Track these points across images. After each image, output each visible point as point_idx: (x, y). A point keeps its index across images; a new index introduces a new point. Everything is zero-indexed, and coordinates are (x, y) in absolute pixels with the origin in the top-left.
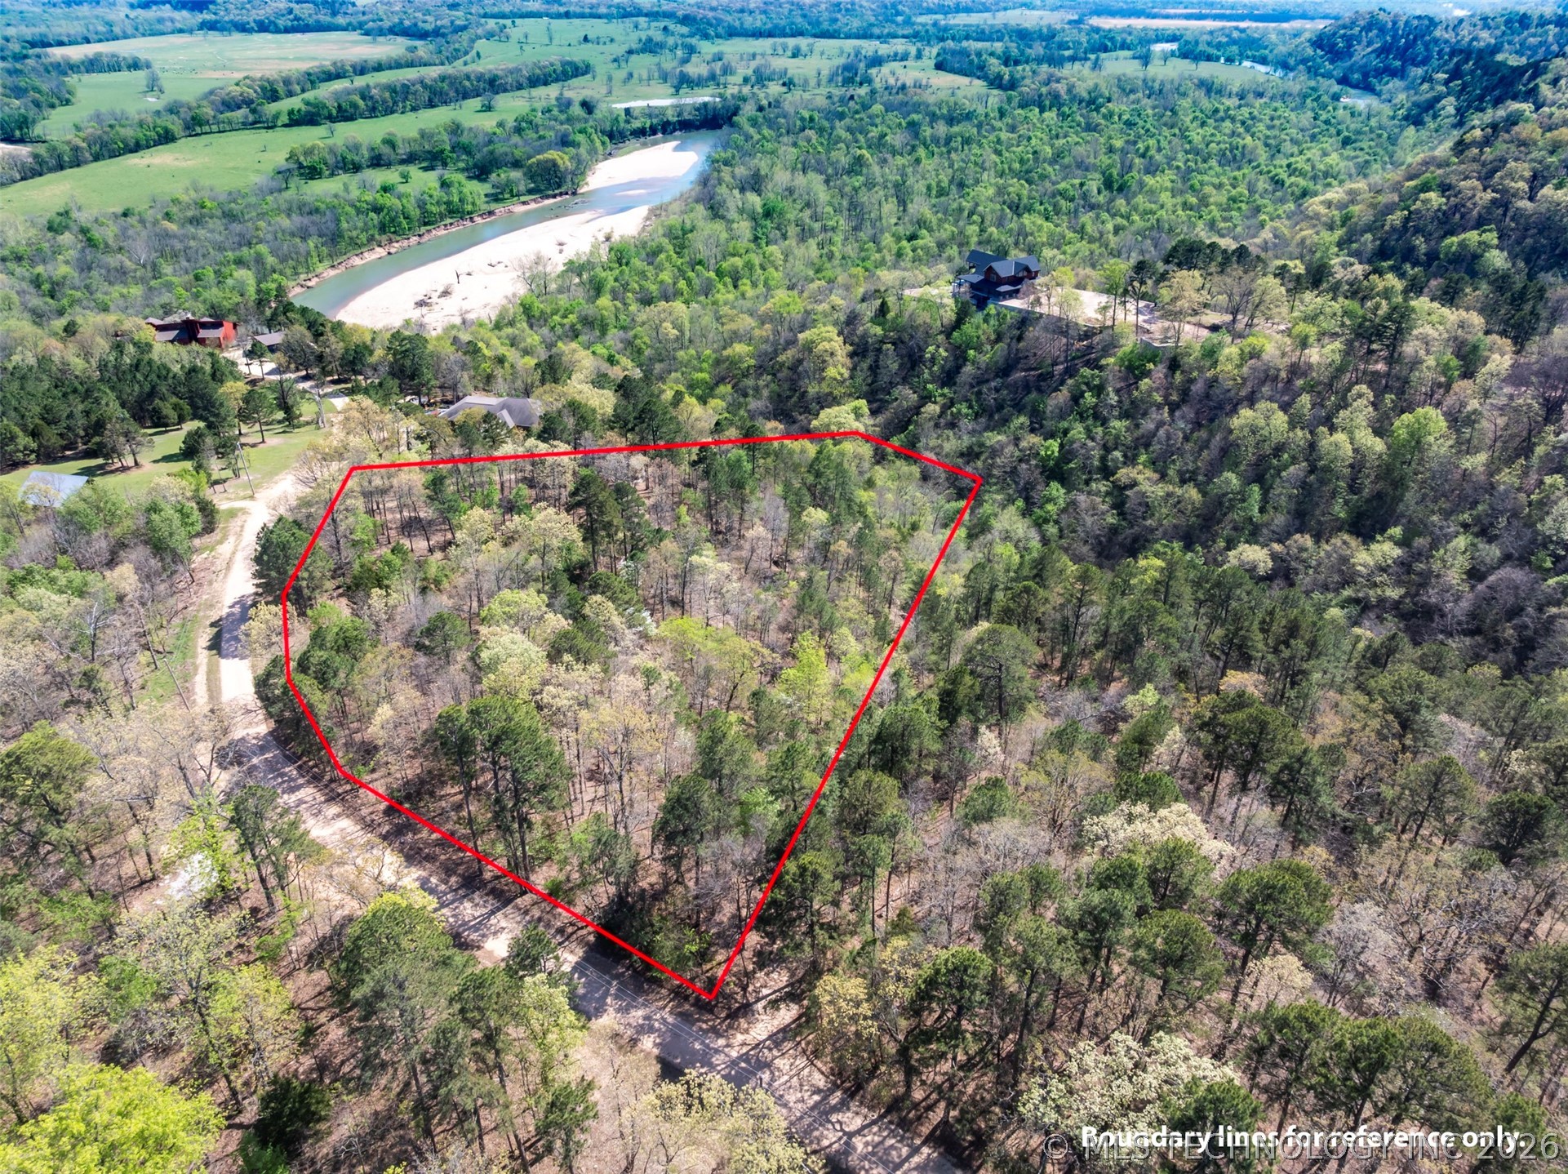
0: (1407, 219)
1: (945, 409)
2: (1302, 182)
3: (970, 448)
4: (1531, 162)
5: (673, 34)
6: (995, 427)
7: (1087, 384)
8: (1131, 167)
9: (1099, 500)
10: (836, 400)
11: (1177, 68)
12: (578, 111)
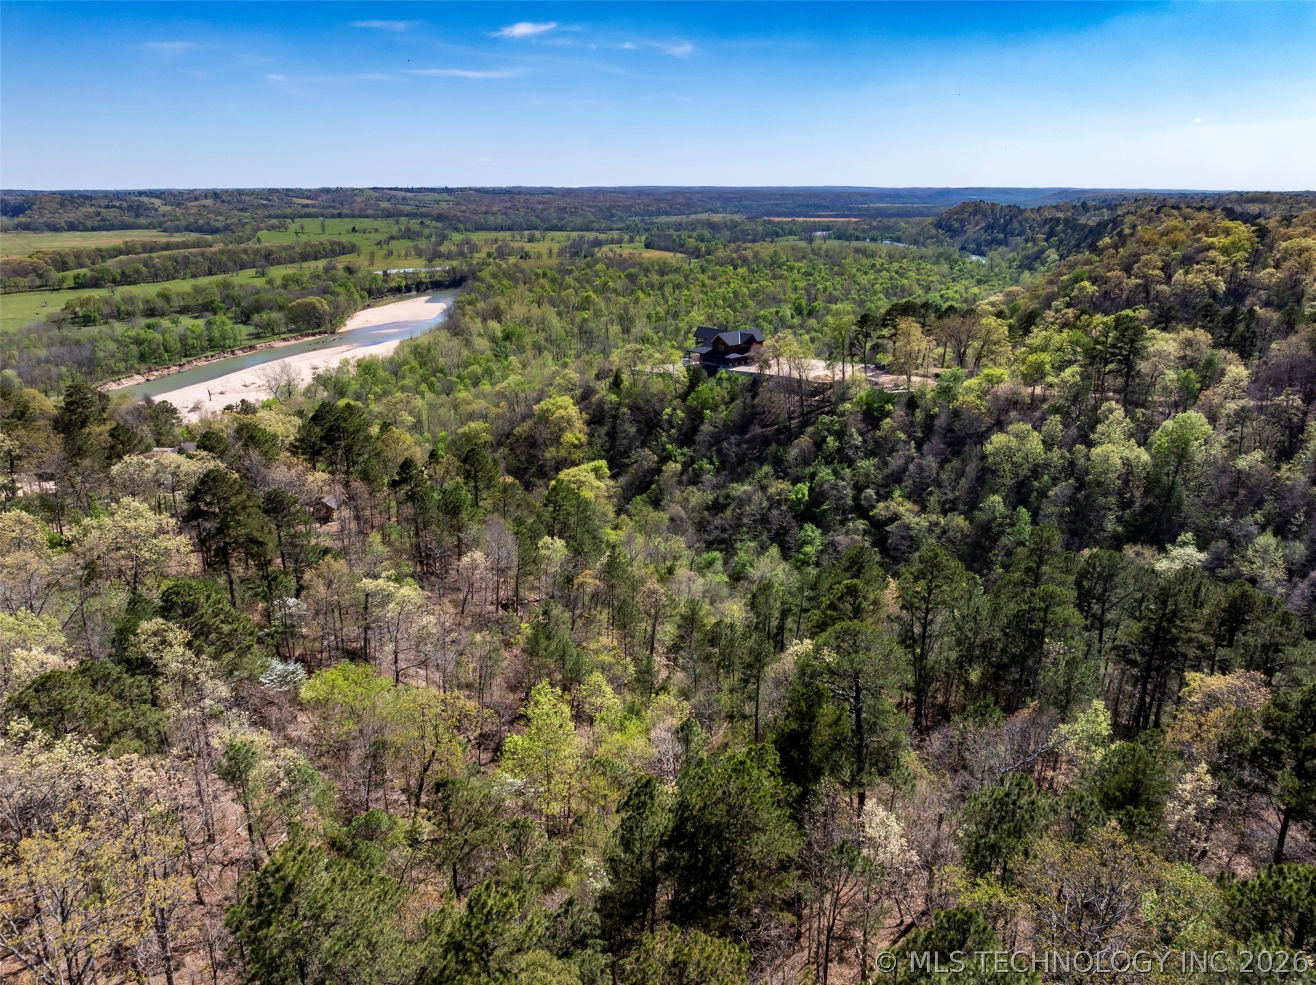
0: (1068, 304)
1: (686, 466)
3: (716, 501)
4: (1160, 255)
5: (428, 227)
6: (739, 479)
7: (828, 430)
8: (816, 299)
9: (857, 537)
10: (575, 464)
11: (834, 244)
12: (340, 272)
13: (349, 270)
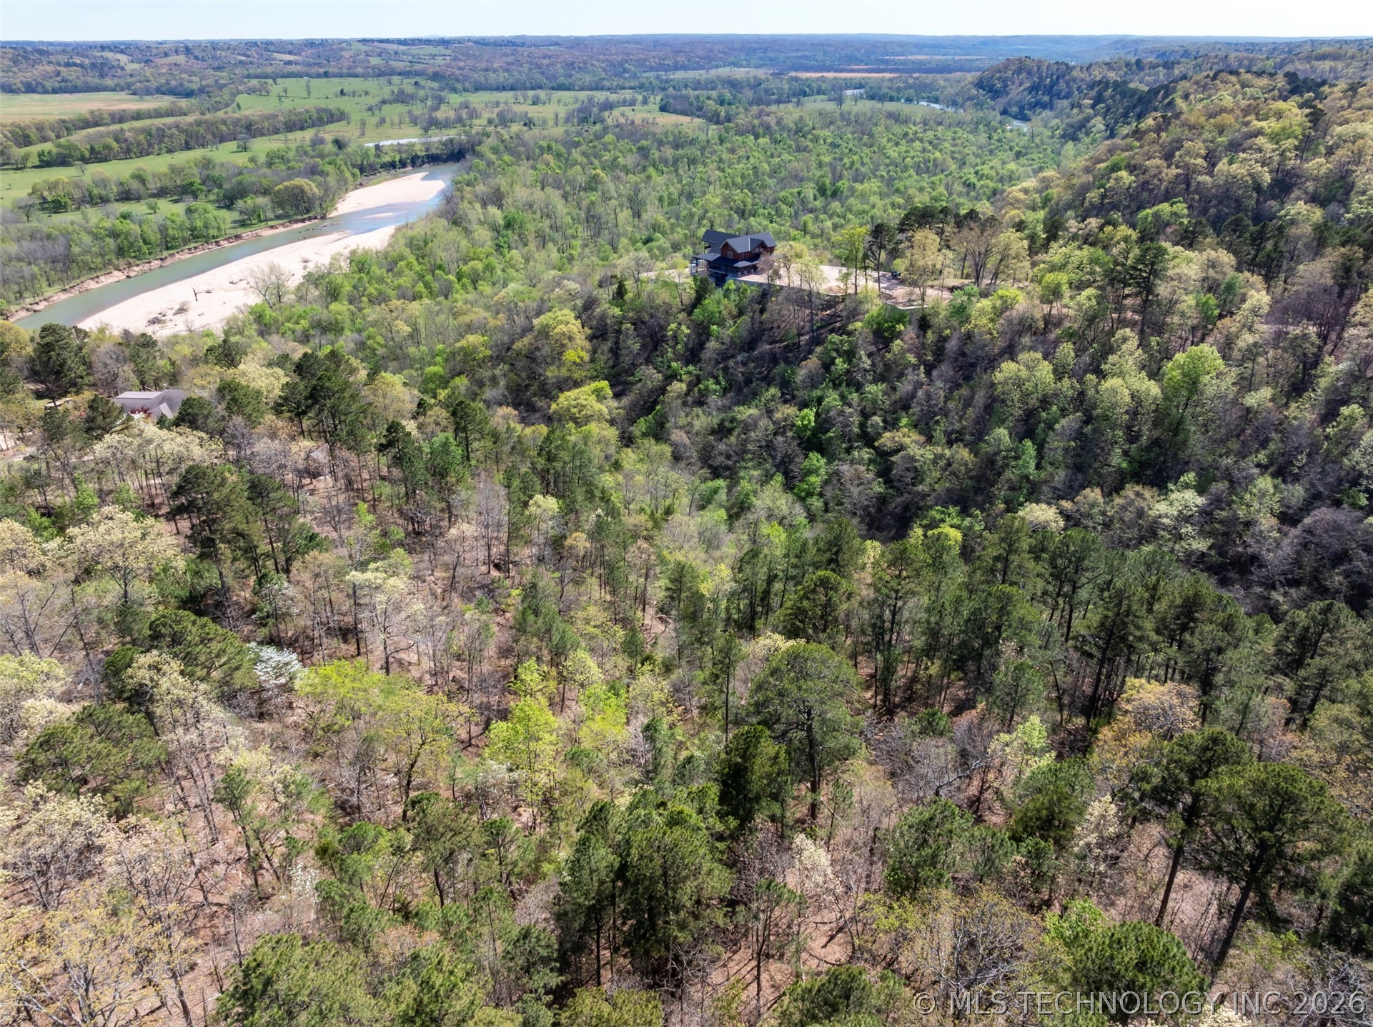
0: (1103, 197)
1: (691, 386)
2: (991, 184)
3: (721, 424)
4: (1204, 142)
5: (423, 88)
6: (745, 401)
7: (837, 350)
8: (841, 177)
9: (862, 468)
10: (577, 384)
11: (866, 106)
12: (329, 147)
13: (339, 144)
